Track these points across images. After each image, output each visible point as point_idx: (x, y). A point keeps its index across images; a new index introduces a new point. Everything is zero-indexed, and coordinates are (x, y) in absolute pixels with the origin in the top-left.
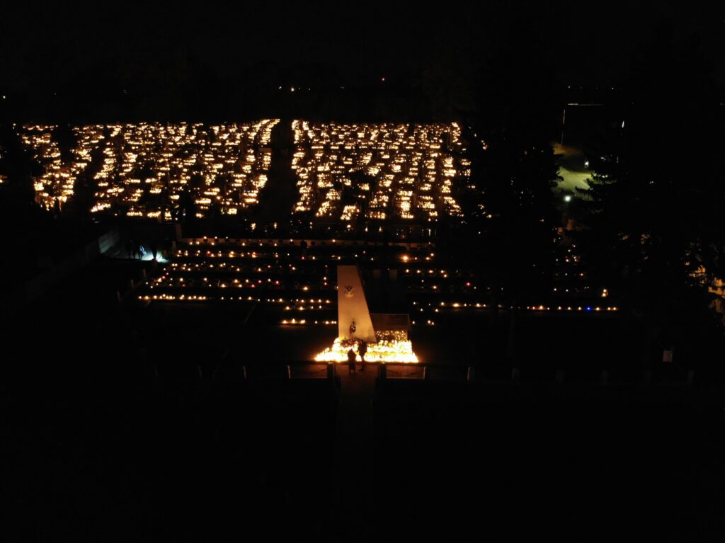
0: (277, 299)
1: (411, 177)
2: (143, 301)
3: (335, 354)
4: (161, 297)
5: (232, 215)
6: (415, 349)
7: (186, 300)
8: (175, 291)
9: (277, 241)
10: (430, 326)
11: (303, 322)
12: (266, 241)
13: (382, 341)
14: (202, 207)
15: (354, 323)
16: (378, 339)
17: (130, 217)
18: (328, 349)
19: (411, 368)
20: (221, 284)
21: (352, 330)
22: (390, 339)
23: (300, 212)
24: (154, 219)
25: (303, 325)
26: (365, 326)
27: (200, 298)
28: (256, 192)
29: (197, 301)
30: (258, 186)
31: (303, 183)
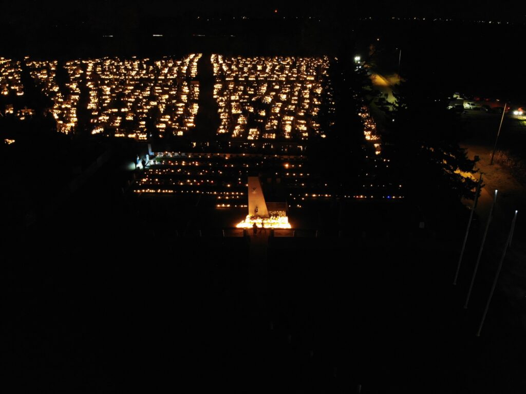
0: (213, 192)
1: (293, 104)
2: (137, 193)
3: (246, 224)
4: (147, 191)
5: (180, 136)
6: (290, 221)
7: (161, 193)
8: (155, 187)
9: (210, 154)
10: (299, 208)
11: (228, 206)
12: (202, 154)
13: (272, 217)
14: (161, 130)
15: (257, 207)
16: (270, 216)
17: (117, 137)
18: (243, 221)
19: (287, 231)
20: (180, 183)
21: (256, 211)
22: (276, 215)
23: (222, 133)
24: (132, 138)
25: (229, 207)
26: (263, 209)
27: (170, 191)
28: (193, 118)
29: (168, 193)
30: (193, 113)
31: (222, 111)
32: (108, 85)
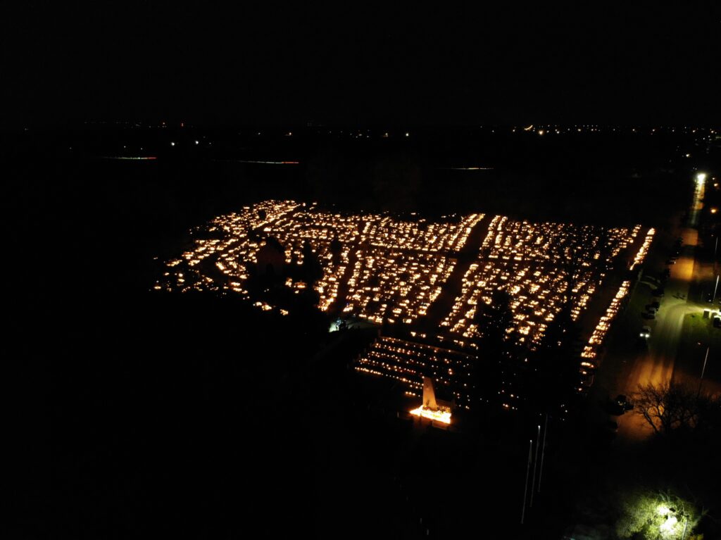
1: (537, 300)
2: (356, 370)
4: (364, 370)
5: (408, 324)
7: (373, 373)
8: (370, 367)
12: (417, 345)
13: (439, 411)
14: (395, 315)
15: (429, 401)
16: (438, 409)
17: (360, 317)
18: (416, 409)
19: (445, 425)
20: (389, 367)
21: (427, 404)
22: (443, 411)
23: (444, 326)
24: (371, 321)
25: (413, 396)
26: (433, 403)
27: (379, 373)
28: (428, 304)
29: (377, 374)
30: (431, 300)
31: (459, 299)
32: (374, 256)
